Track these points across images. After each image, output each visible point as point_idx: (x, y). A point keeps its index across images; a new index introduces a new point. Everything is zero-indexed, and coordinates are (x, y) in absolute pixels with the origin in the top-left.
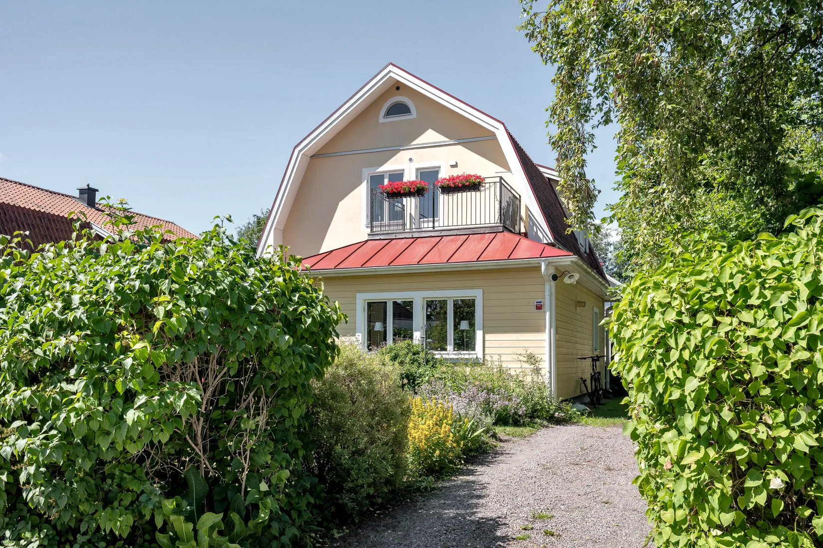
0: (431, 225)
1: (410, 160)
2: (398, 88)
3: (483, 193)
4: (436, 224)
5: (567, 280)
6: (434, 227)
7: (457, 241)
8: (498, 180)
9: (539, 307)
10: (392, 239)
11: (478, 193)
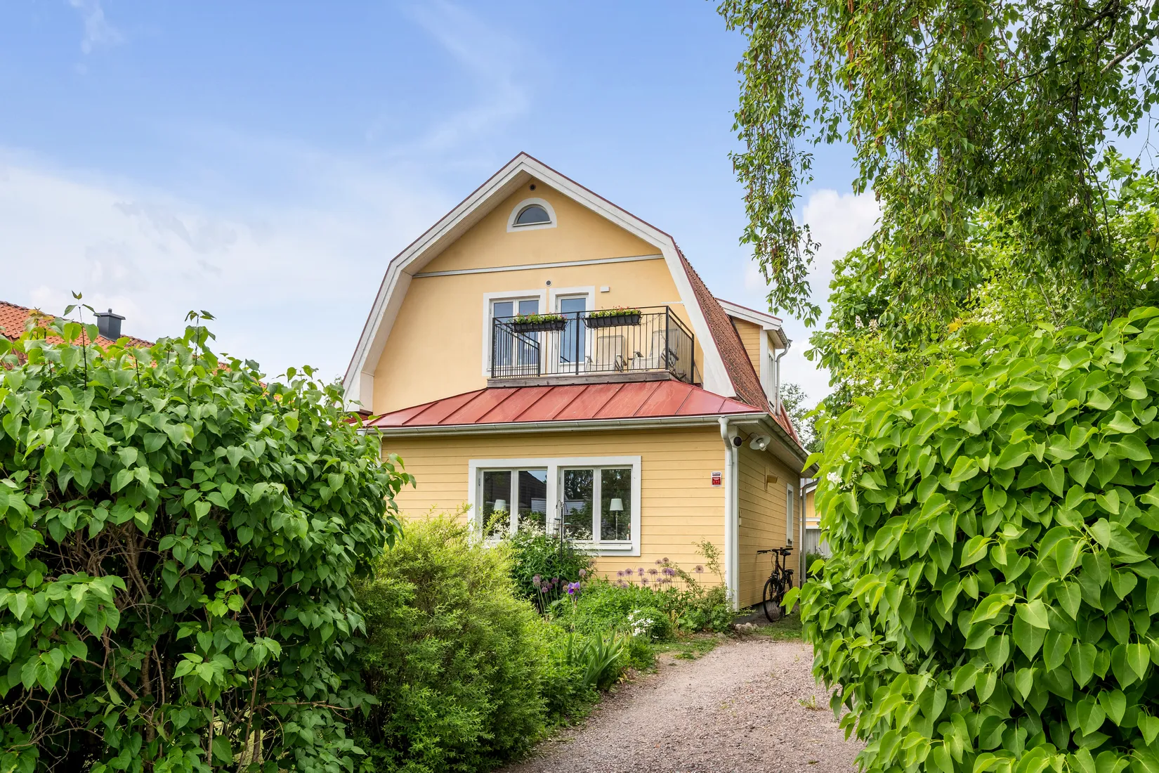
0: (573, 369)
1: (549, 283)
2: (533, 187)
3: (643, 327)
4: (581, 368)
5: (753, 445)
6: (577, 372)
7: (609, 390)
8: (664, 310)
9: (717, 482)
10: (521, 388)
11: (637, 327)
